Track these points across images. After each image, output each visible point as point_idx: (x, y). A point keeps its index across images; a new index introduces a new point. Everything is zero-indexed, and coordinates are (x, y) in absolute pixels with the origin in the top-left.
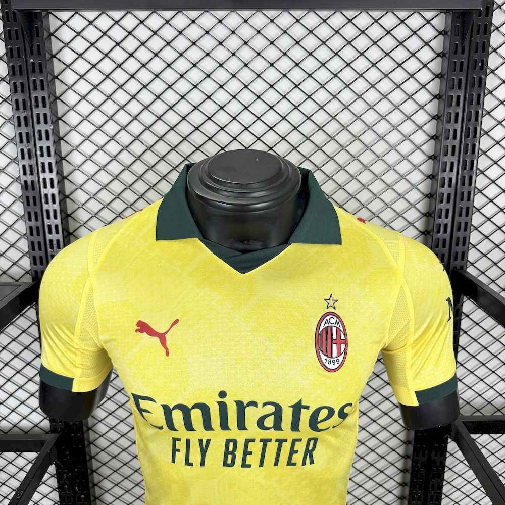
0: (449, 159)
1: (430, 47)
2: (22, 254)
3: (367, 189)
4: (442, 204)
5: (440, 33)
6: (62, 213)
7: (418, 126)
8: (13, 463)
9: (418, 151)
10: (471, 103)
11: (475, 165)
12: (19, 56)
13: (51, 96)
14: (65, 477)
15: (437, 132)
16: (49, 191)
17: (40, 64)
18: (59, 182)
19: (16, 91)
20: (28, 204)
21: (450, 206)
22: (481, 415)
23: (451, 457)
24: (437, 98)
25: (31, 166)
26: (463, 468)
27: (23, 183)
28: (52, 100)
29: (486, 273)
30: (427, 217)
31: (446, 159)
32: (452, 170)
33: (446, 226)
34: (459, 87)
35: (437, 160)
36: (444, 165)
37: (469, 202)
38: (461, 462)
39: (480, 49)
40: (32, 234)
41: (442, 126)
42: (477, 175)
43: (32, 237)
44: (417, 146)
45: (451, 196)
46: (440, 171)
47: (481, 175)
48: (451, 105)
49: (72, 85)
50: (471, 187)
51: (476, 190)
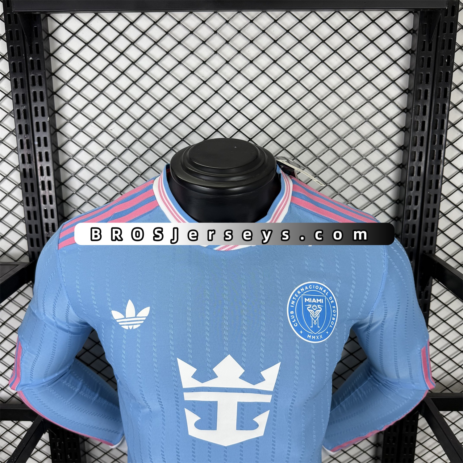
0: (418, 149)
1: (399, 45)
2: (21, 237)
3: (341, 177)
4: (412, 192)
5: (409, 32)
6: (58, 199)
7: (388, 118)
8: (10, 431)
9: (389, 142)
10: (439, 97)
11: (442, 155)
12: (19, 55)
13: (48, 91)
14: (58, 445)
15: (406, 124)
16: (45, 178)
18: (54, 171)
19: (16, 87)
20: (26, 190)
21: (419, 194)
22: (450, 392)
23: (422, 432)
24: (406, 92)
25: (29, 156)
26: (434, 444)
27: (22, 170)
28: (49, 95)
29: (454, 257)
30: (398, 204)
31: (414, 149)
32: (420, 159)
33: (415, 212)
34: (427, 82)
35: (407, 150)
36: (413, 155)
37: (437, 190)
38: (432, 437)
39: (446, 46)
40: (29, 218)
41: (411, 119)
42: (445, 164)
43: (29, 221)
44: (388, 138)
45: (420, 184)
46: (409, 161)
47: (449, 164)
48: (419, 98)
49: (68, 82)
50: (439, 176)
51: (444, 178)
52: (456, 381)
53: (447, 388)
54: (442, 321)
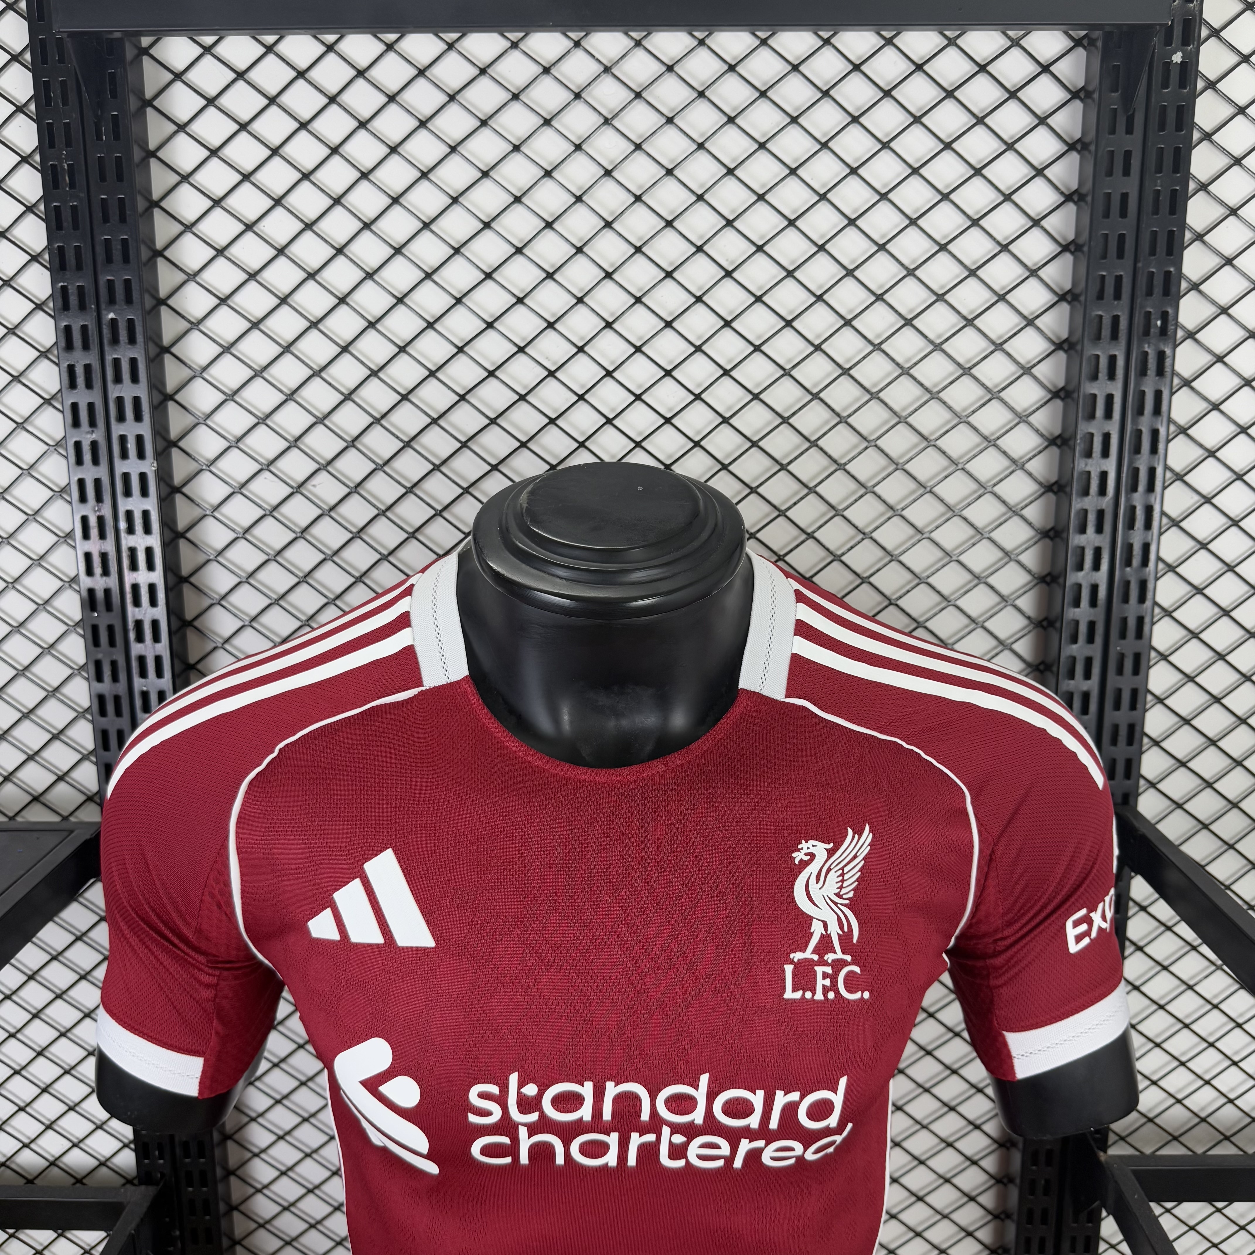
0: (1090, 540)
1: (1041, 280)
2: (79, 756)
4: (1074, 646)
5: (1065, 248)
7: (1015, 462)
9: (1016, 519)
10: (1141, 412)
11: (1152, 557)
12: (83, 307)
13: (155, 393)
15: (1060, 476)
16: (144, 613)
17: (131, 323)
18: (168, 590)
19: (73, 385)
20: (96, 642)
21: (1095, 651)
24: (1059, 397)
25: (104, 556)
27: (85, 594)
28: (156, 401)
29: (1186, 806)
30: (1042, 671)
31: (1082, 540)
32: (1096, 566)
34: (1112, 376)
35: (1062, 540)
36: (1079, 555)
37: (1139, 641)
39: (1158, 289)
40: (103, 712)
41: (1072, 465)
42: (1159, 575)
43: (103, 719)
44: (1014, 509)
45: (1096, 627)
46: (1069, 570)
47: (1170, 575)
48: (1092, 416)
49: (205, 369)
50: (1145, 606)
51: (1157, 610)
52: (1197, 1120)
53: (1175, 1138)
54: (1159, 968)
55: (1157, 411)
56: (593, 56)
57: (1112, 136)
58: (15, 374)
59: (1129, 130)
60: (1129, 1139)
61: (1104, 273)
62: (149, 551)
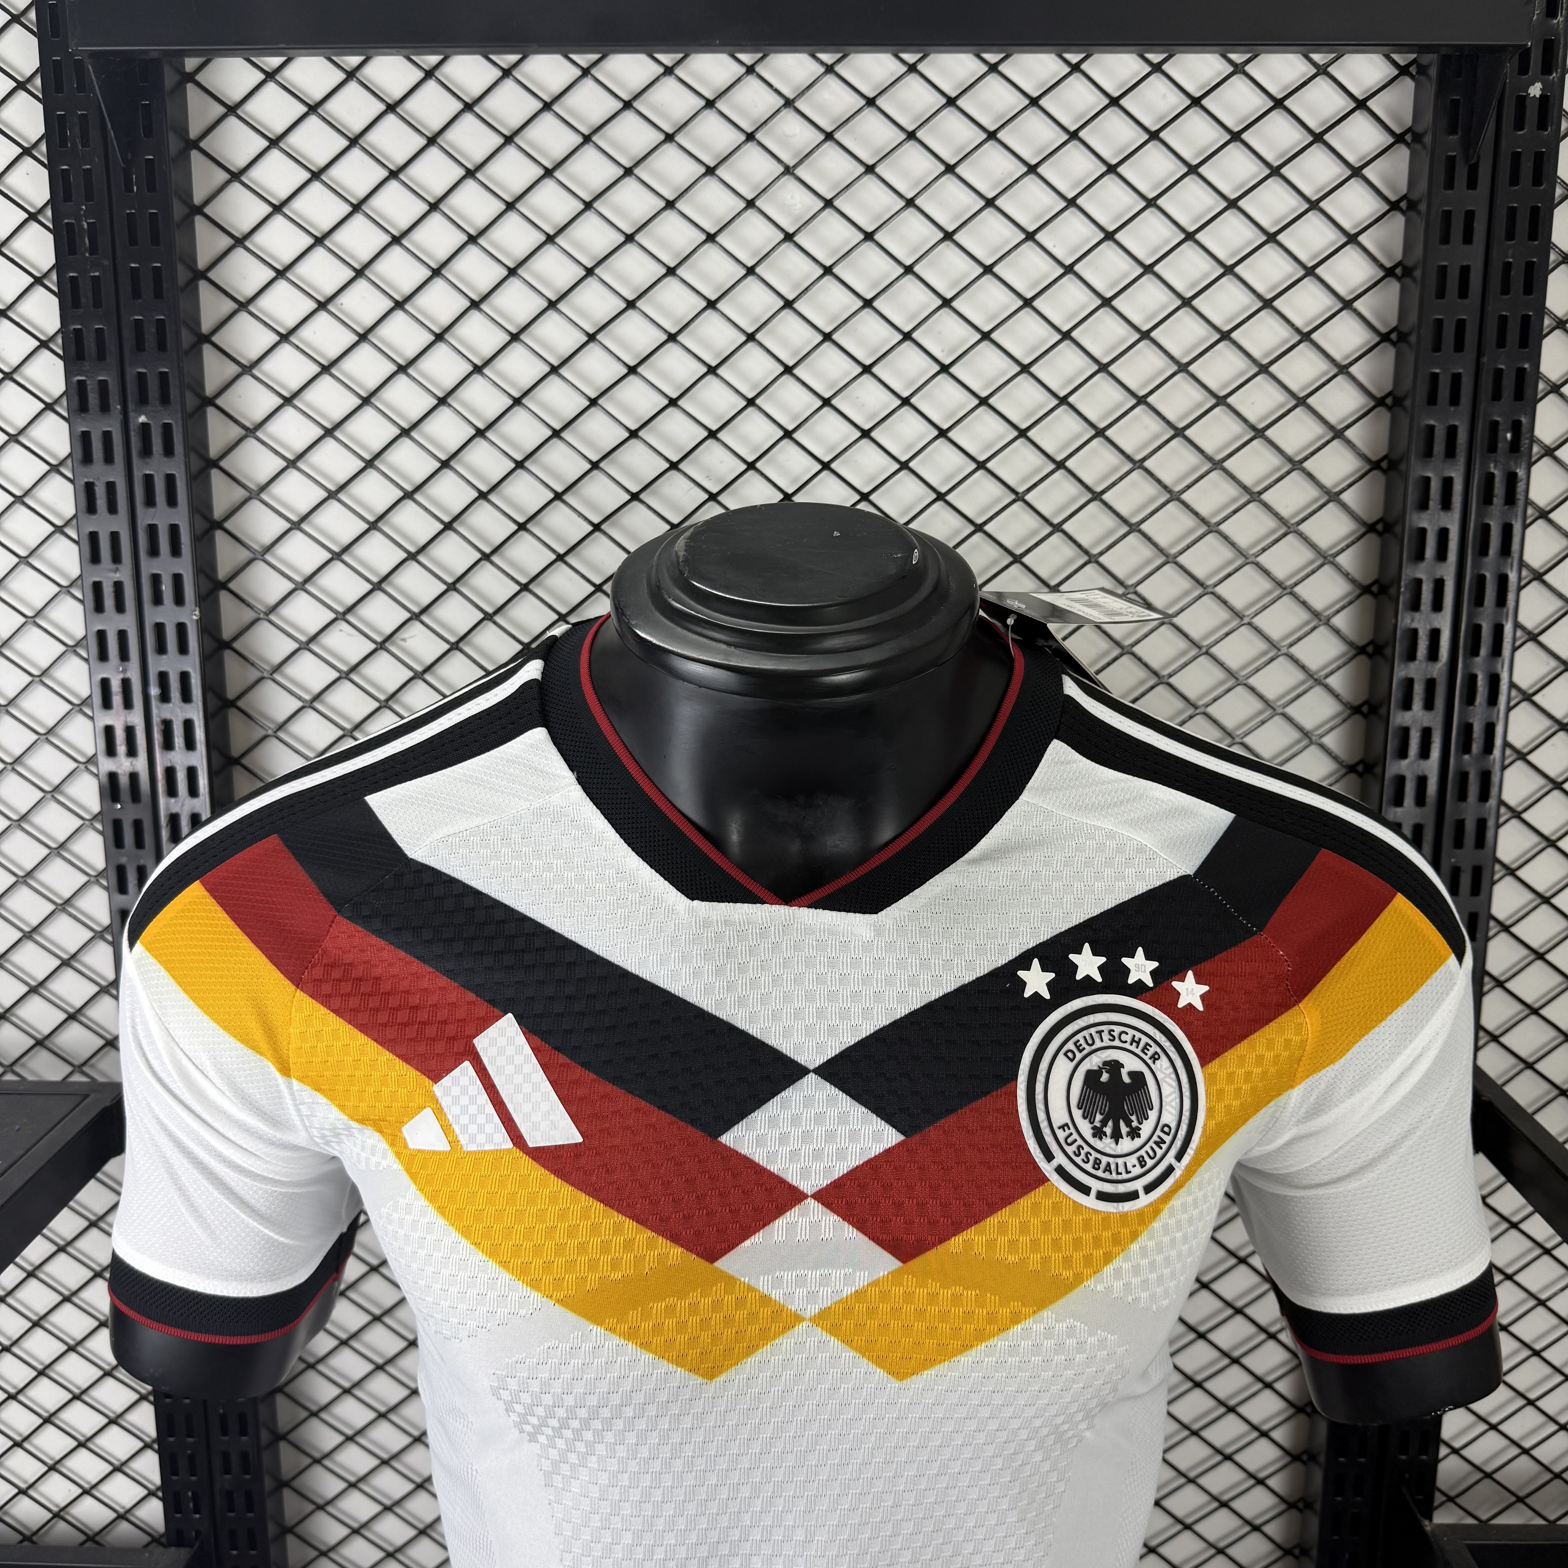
0: (1416, 718)
1: (1353, 378)
2: (96, 989)
5: (1384, 338)
7: (1316, 614)
9: (1318, 690)
11: (1498, 741)
12: (105, 407)
13: (198, 518)
16: (183, 805)
17: (167, 429)
19: (92, 509)
20: (119, 842)
24: (1375, 531)
25: (130, 731)
27: (104, 779)
28: (199, 530)
29: (1538, 1066)
31: (1406, 719)
32: (1424, 753)
34: (1446, 505)
37: (1480, 852)
39: (1508, 392)
41: (1393, 621)
42: (1506, 764)
44: (1316, 677)
45: (1424, 833)
46: (1388, 757)
47: (1519, 764)
48: (1420, 556)
49: (264, 487)
50: (1488, 805)
51: (1503, 810)
52: (1549, 1476)
53: (1520, 1500)
55: (1506, 549)
56: (770, 86)
57: (1450, 192)
58: (18, 493)
59: (1472, 184)
60: (1460, 1500)
61: (1437, 371)
62: (188, 725)
